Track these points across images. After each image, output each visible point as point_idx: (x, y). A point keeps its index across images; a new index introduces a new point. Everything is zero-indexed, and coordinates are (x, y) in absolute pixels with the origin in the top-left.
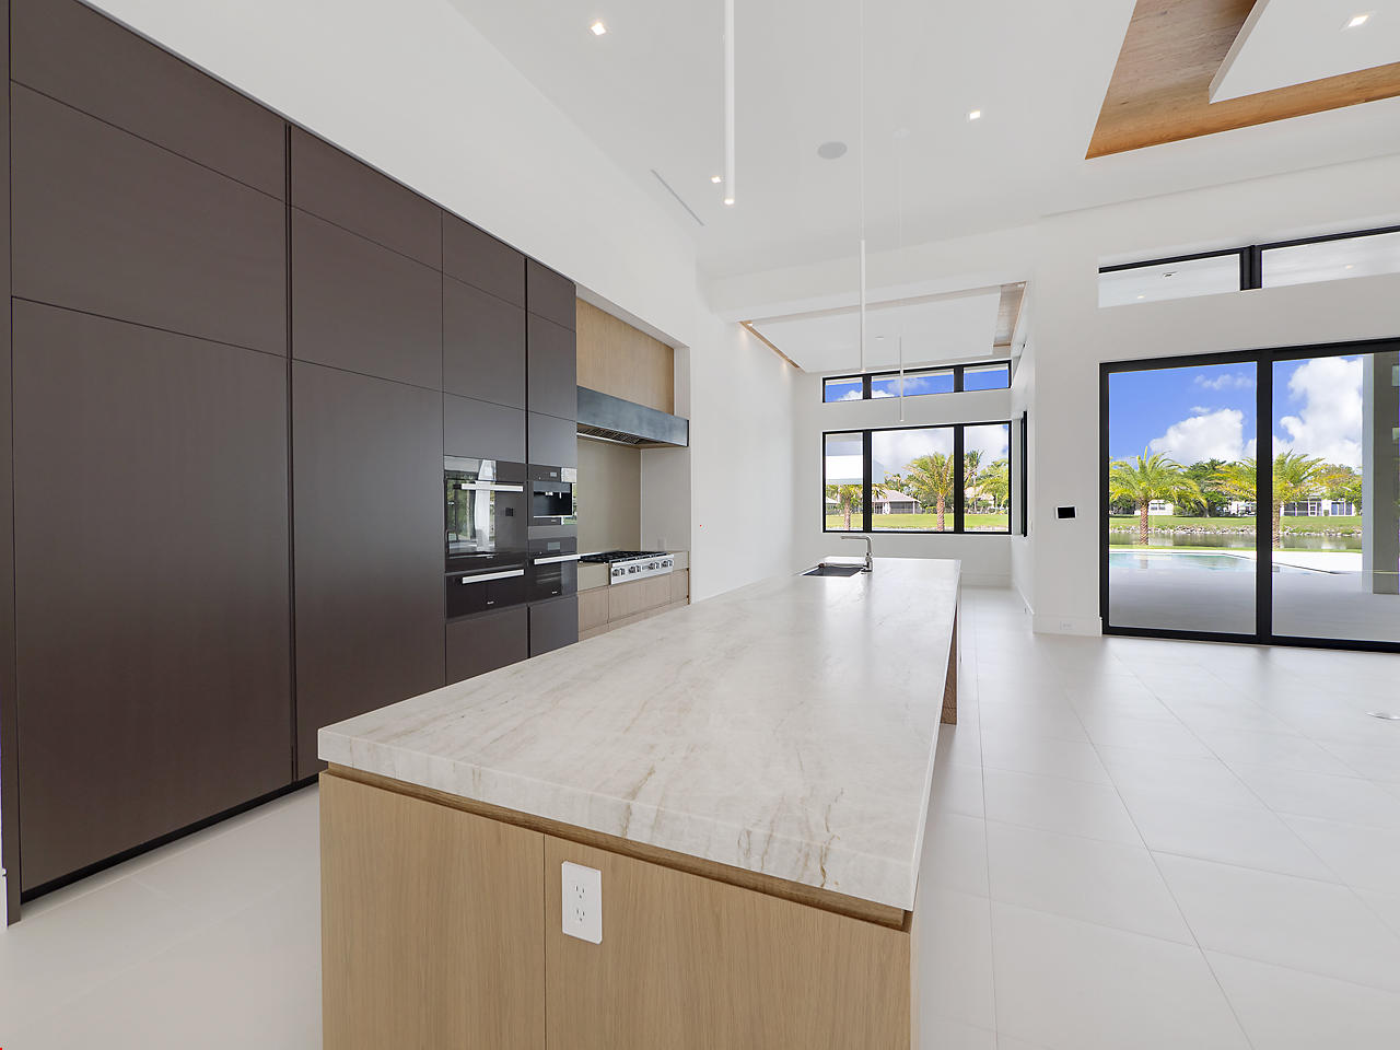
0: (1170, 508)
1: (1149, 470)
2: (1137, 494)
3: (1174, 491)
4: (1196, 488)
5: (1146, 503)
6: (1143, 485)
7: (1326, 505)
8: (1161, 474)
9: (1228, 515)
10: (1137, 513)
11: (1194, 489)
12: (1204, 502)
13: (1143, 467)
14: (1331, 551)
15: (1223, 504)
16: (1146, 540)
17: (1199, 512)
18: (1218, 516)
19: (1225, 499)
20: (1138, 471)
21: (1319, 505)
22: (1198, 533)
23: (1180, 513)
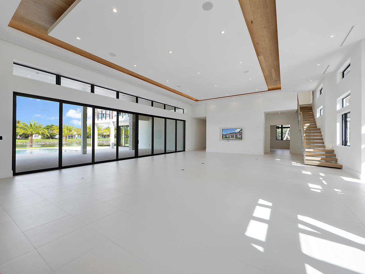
0: (40, 137)
1: (33, 126)
2: (29, 132)
3: (41, 132)
4: (47, 132)
5: (32, 135)
6: (31, 130)
7: (76, 136)
8: (36, 127)
9: (56, 139)
10: (29, 138)
11: (46, 132)
12: (49, 135)
13: (31, 125)
14: (76, 146)
15: (54, 136)
16: (32, 146)
17: (48, 138)
18: (53, 139)
19: (55, 134)
20: (29, 126)
21: (75, 136)
22: (48, 143)
23: (43, 138)
